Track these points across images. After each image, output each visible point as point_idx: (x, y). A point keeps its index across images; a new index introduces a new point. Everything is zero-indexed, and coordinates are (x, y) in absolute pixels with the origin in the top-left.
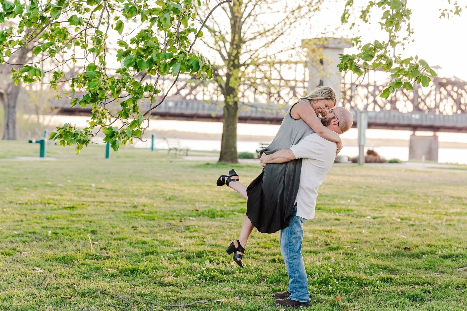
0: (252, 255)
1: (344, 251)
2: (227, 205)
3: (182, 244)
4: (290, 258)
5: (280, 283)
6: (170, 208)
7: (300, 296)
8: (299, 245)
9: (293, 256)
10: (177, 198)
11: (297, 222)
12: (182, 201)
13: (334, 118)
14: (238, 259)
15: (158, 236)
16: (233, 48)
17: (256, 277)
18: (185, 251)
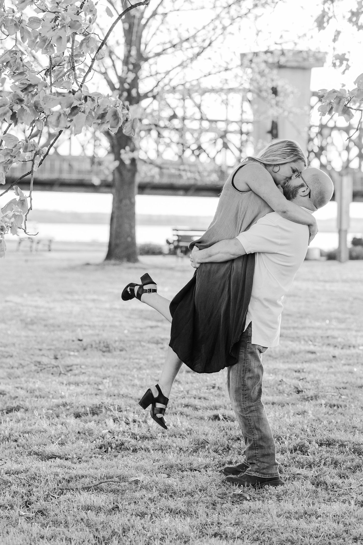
0: (180, 409)
1: (326, 400)
2: (129, 331)
3: (63, 394)
4: (244, 410)
5: (230, 451)
6: (36, 337)
7: (264, 469)
8: (257, 388)
9: (250, 407)
10: (44, 320)
11: (253, 353)
12: (53, 325)
13: (302, 186)
14: (159, 416)
15: (23, 382)
16: (129, 70)
17: (191, 443)
18: (71, 404)
